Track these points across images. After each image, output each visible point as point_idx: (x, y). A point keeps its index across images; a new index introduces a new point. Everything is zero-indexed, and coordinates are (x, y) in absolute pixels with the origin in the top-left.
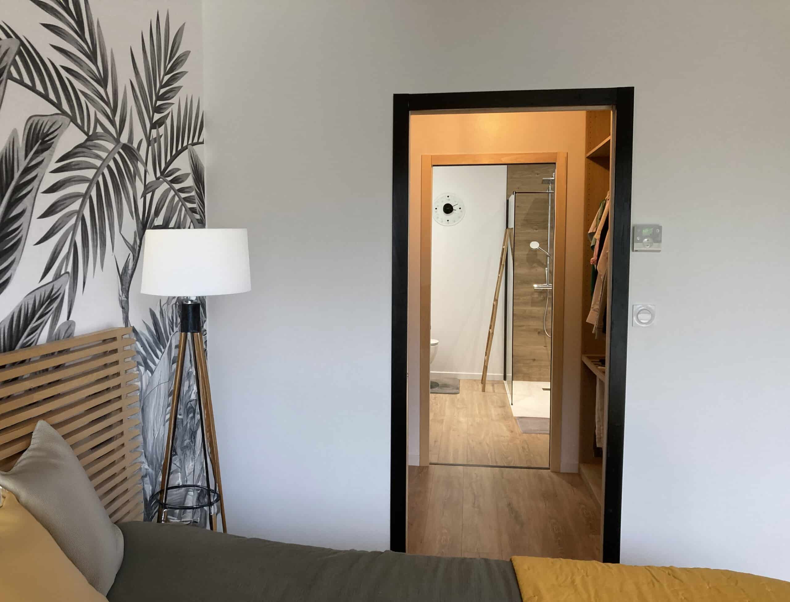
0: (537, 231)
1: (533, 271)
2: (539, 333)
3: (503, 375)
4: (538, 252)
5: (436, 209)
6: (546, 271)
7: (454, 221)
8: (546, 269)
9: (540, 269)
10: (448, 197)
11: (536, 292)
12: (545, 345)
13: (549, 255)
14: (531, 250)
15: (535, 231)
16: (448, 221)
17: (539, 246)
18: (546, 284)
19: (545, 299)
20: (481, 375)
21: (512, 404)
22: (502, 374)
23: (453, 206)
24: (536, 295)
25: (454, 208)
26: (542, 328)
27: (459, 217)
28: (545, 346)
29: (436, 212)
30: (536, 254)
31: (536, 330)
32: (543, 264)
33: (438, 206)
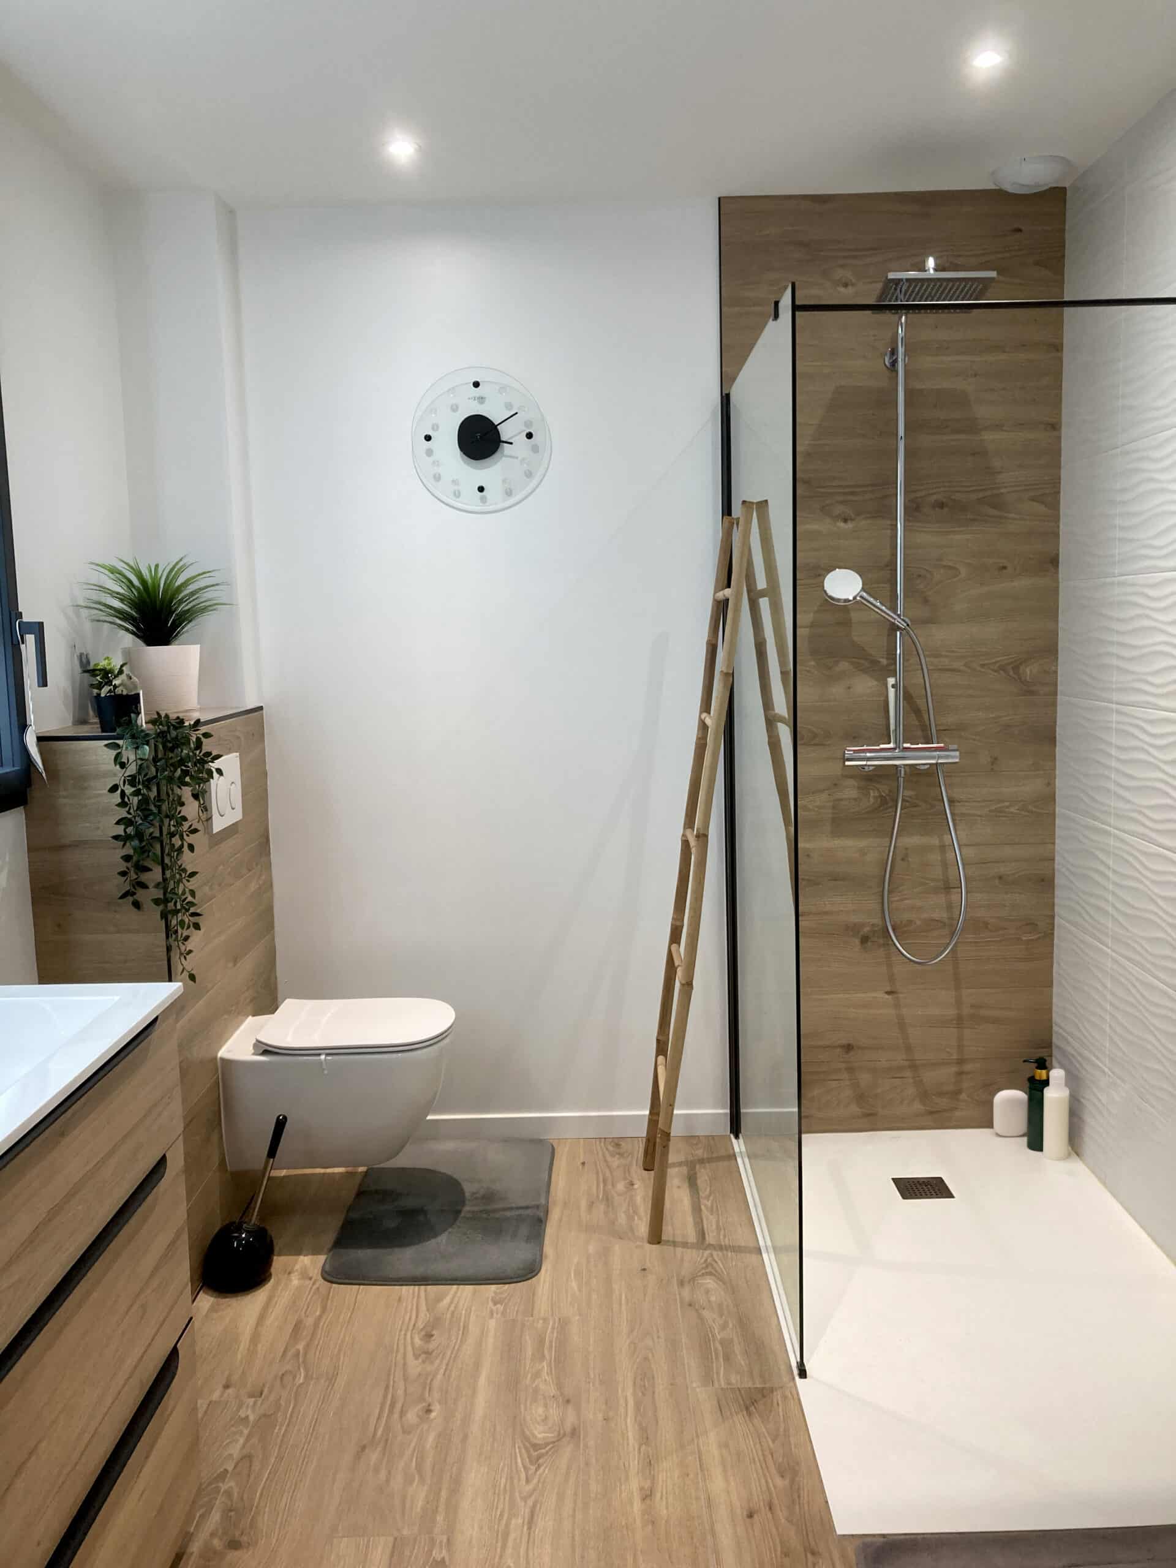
0: (850, 525)
1: (837, 690)
2: (864, 940)
3: (728, 1111)
4: (855, 616)
5: (428, 438)
6: (892, 692)
7: (509, 493)
8: (891, 681)
9: (864, 685)
10: (476, 384)
11: (852, 777)
12: (888, 989)
13: (902, 625)
14: (830, 603)
15: (841, 524)
16: (481, 489)
17: (863, 589)
18: (891, 745)
19: (887, 803)
20: (644, 1115)
21: (803, 1374)
22: (723, 1108)
23: (496, 424)
24: (850, 791)
25: (505, 432)
26: (877, 921)
27: (529, 475)
28: (888, 993)
29: (429, 452)
30: (846, 623)
31: (852, 929)
32: (875, 662)
33: (435, 427)
